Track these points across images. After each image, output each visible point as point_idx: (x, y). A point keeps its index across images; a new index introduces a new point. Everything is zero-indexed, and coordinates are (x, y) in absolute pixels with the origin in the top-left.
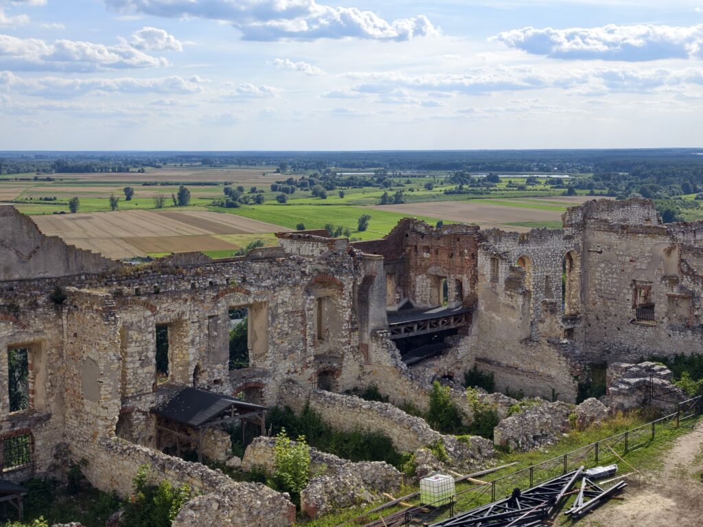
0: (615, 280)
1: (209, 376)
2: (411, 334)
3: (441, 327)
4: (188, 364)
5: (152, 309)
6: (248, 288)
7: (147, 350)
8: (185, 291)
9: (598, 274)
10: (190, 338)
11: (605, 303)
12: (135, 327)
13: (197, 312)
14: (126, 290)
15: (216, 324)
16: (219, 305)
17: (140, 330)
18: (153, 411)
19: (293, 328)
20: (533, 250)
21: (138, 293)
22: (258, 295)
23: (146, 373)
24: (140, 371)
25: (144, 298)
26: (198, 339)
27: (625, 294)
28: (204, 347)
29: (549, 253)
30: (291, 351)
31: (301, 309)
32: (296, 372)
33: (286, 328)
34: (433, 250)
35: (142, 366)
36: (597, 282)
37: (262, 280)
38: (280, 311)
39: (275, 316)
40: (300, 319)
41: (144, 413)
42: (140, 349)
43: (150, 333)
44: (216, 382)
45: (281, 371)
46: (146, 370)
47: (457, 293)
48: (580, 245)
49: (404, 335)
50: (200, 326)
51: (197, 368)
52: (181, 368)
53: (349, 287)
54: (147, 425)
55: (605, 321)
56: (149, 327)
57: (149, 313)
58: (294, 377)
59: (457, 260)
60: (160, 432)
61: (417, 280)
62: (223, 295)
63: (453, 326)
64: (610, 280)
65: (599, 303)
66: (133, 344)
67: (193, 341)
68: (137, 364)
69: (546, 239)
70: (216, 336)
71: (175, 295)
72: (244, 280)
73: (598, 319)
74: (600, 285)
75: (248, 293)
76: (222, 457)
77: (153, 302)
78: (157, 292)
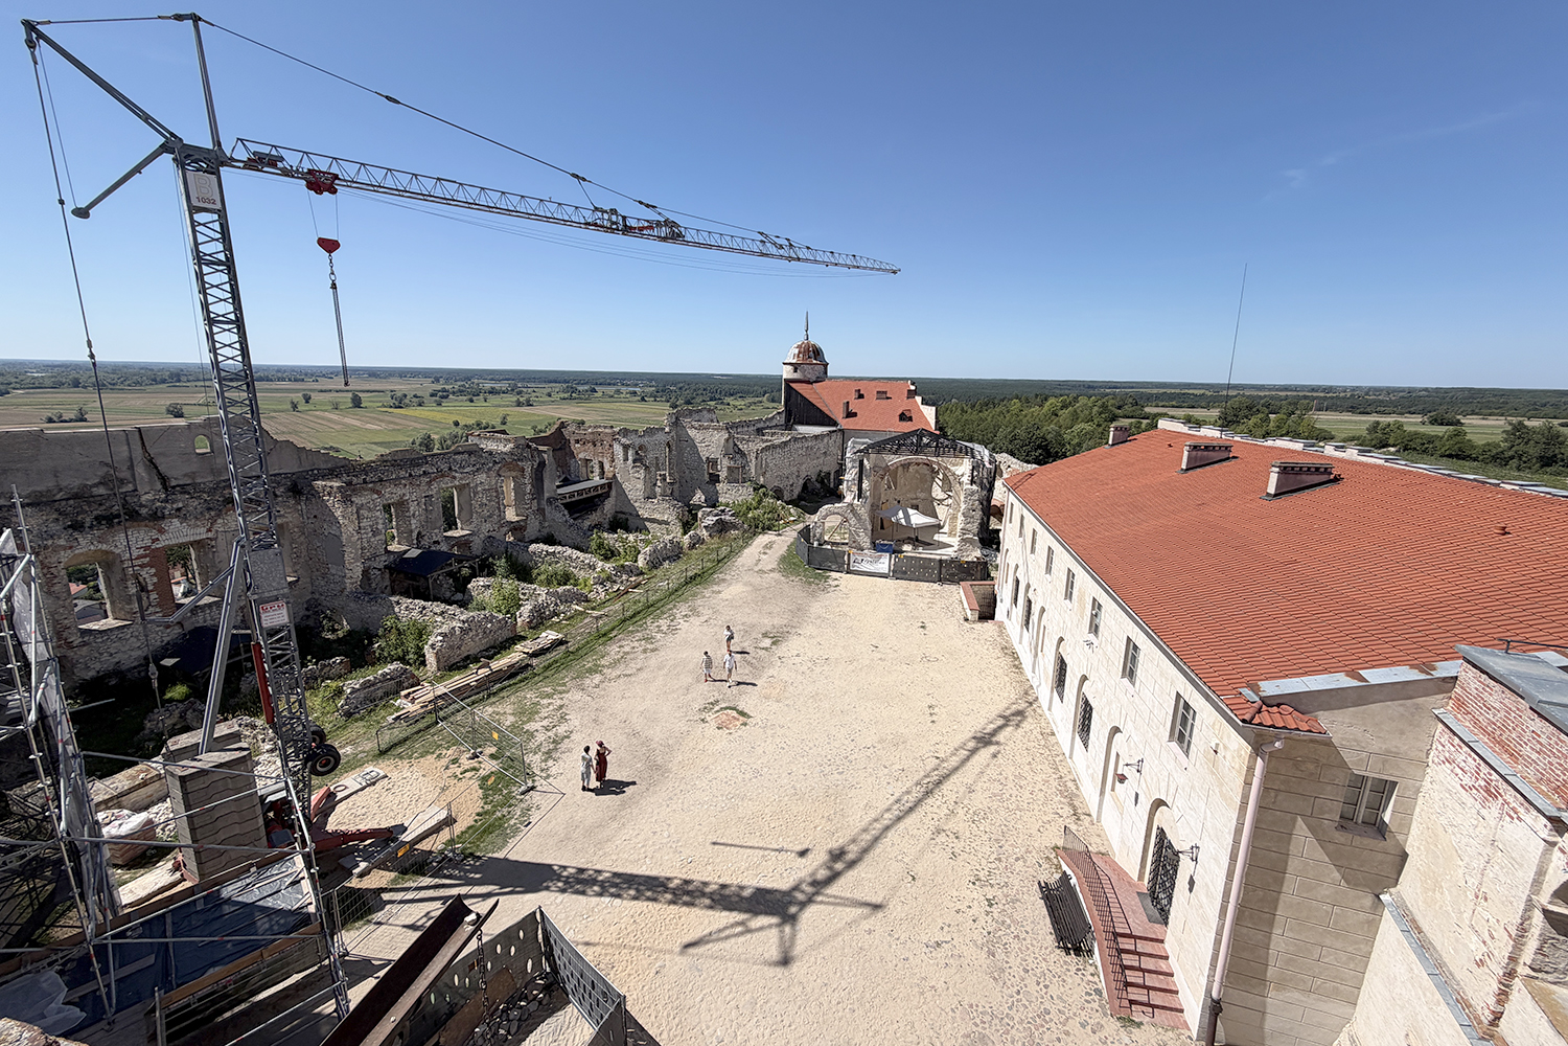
0: (696, 458)
1: (429, 539)
2: (573, 499)
3: (593, 494)
4: (412, 531)
5: (378, 493)
6: (454, 473)
7: (377, 523)
8: (404, 478)
10: (412, 512)
12: (365, 507)
13: (415, 494)
14: (355, 480)
15: (432, 501)
17: (370, 510)
18: (386, 567)
19: (490, 501)
21: (365, 482)
22: (461, 479)
25: (370, 485)
26: (417, 513)
27: (702, 466)
28: (423, 518)
30: (489, 517)
31: (494, 487)
32: (494, 531)
33: (484, 501)
37: (464, 468)
38: (479, 489)
39: (476, 493)
40: (495, 494)
41: (380, 570)
42: (371, 523)
43: (378, 511)
44: (435, 542)
45: (483, 531)
47: (600, 470)
48: (675, 437)
49: (568, 500)
50: (418, 504)
51: (419, 533)
52: (405, 535)
53: (528, 470)
54: (383, 578)
56: (377, 507)
57: (375, 496)
58: (493, 534)
59: (599, 449)
60: (393, 581)
62: (434, 480)
63: (600, 492)
64: (693, 458)
67: (414, 515)
68: (370, 535)
69: (655, 434)
70: (432, 510)
71: (397, 482)
72: (450, 469)
75: (454, 478)
76: (448, 594)
77: (378, 487)
78: (381, 480)
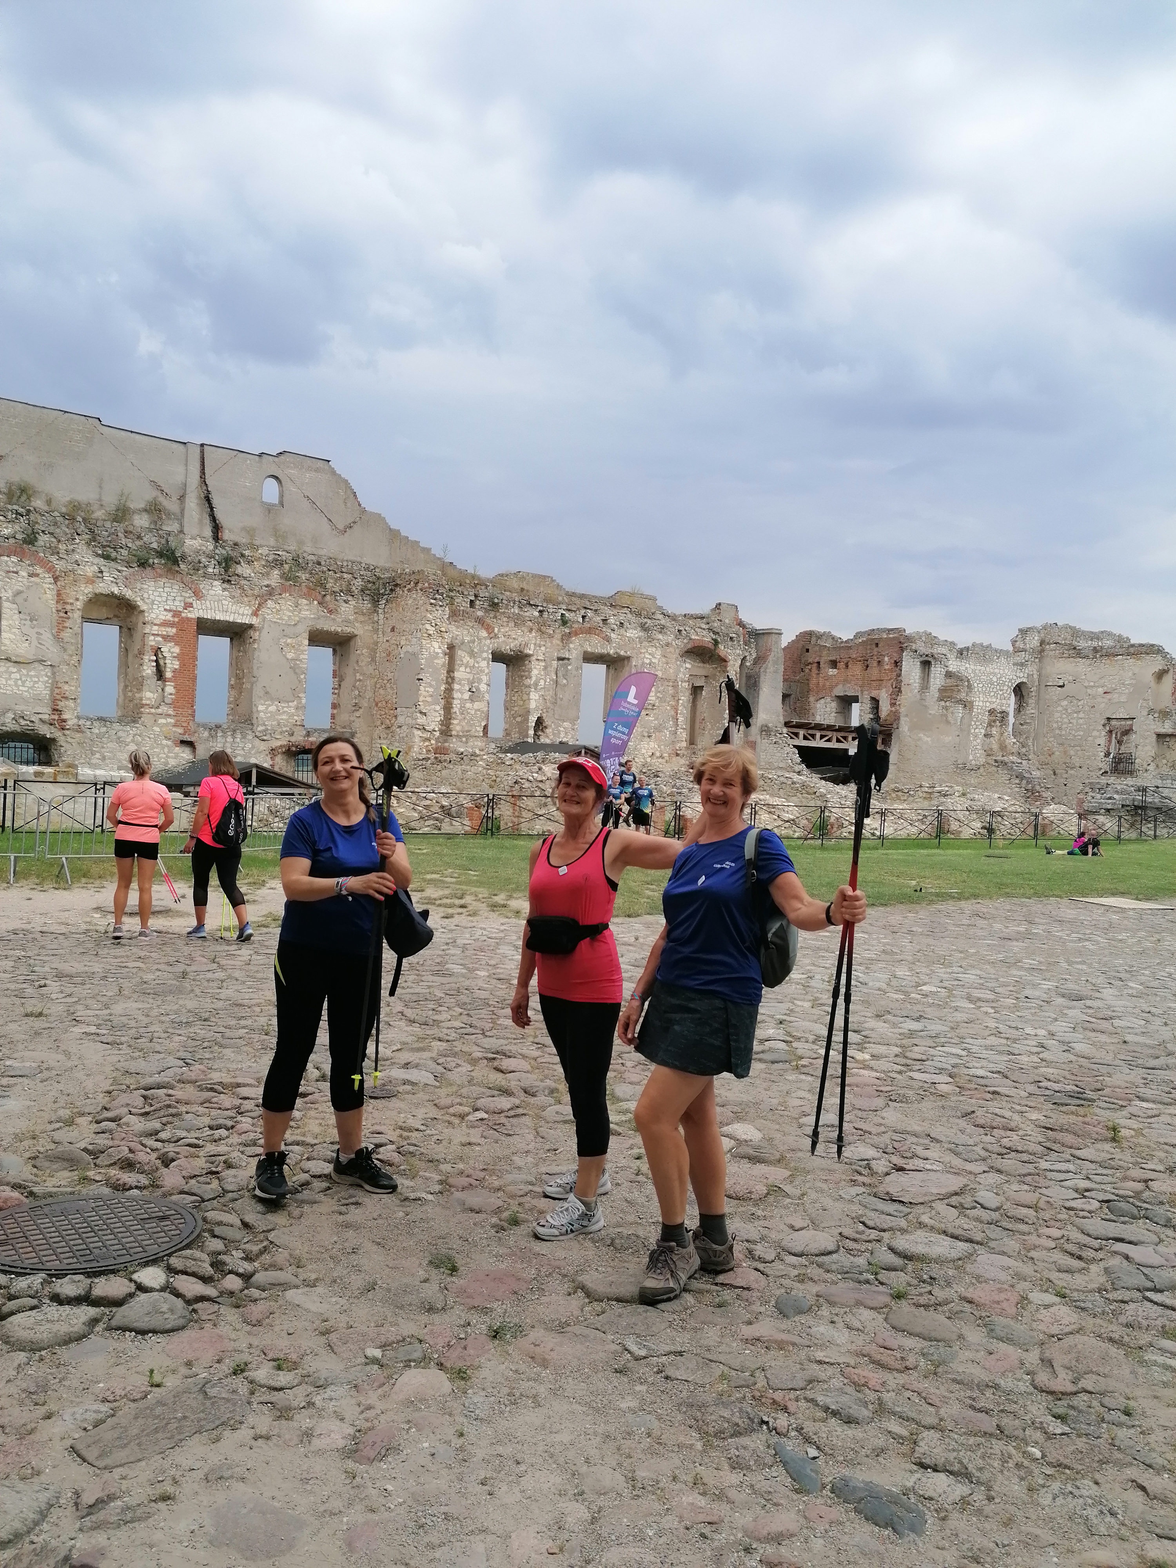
0: (1081, 721)
1: (554, 734)
4: (528, 712)
5: (489, 629)
6: (608, 632)
7: (479, 680)
8: (531, 617)
9: (1057, 715)
10: (534, 679)
11: (1065, 752)
12: (466, 647)
13: (543, 648)
15: (567, 670)
16: (571, 646)
17: (472, 654)
19: (662, 700)
20: (974, 671)
21: (472, 605)
22: (620, 645)
23: (476, 710)
24: (468, 705)
25: (479, 613)
26: (542, 682)
27: (1095, 737)
28: (549, 695)
29: (995, 679)
31: (673, 678)
32: (662, 757)
34: (841, 665)
35: (472, 700)
36: (1055, 725)
37: (627, 628)
40: (671, 691)
42: (471, 677)
43: (484, 659)
45: (644, 751)
46: (477, 705)
47: (871, 716)
48: (1035, 676)
50: (545, 668)
51: (540, 721)
52: (519, 719)
53: (735, 664)
55: (1065, 776)
56: (484, 651)
57: (484, 634)
59: (874, 672)
61: (818, 706)
62: (576, 634)
64: (1074, 721)
65: (1057, 753)
66: (462, 669)
67: (536, 685)
68: (466, 696)
69: (991, 661)
70: (565, 685)
71: (519, 619)
72: (604, 622)
73: (1055, 774)
74: (1060, 729)
75: (608, 640)
77: (490, 620)
78: (496, 610)
